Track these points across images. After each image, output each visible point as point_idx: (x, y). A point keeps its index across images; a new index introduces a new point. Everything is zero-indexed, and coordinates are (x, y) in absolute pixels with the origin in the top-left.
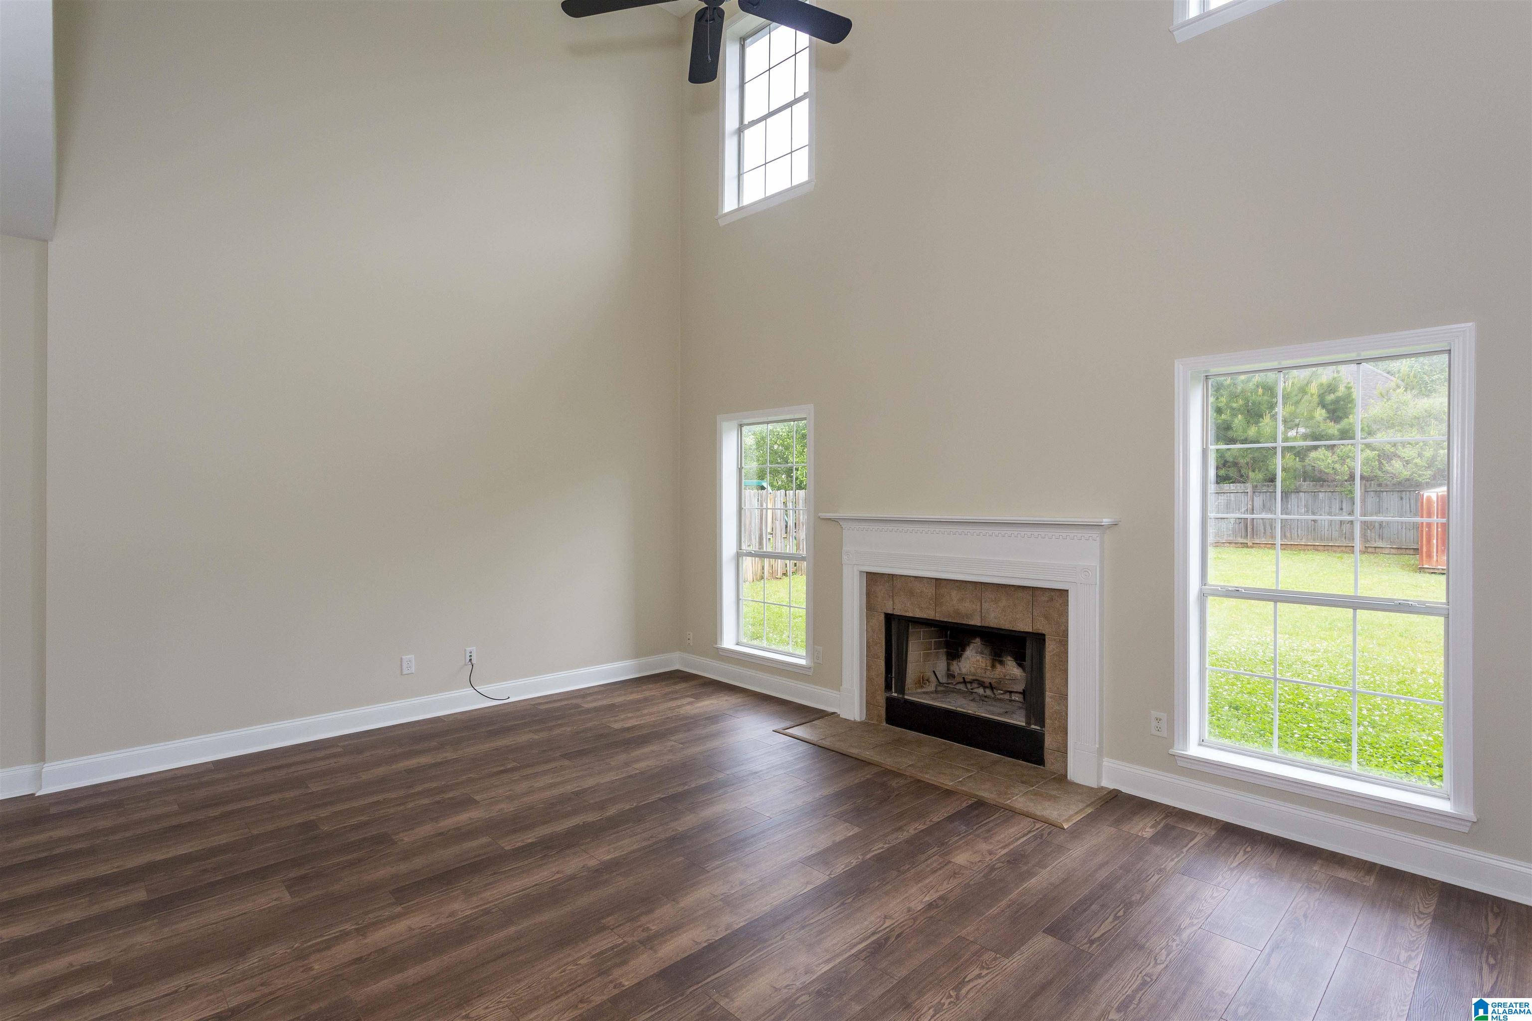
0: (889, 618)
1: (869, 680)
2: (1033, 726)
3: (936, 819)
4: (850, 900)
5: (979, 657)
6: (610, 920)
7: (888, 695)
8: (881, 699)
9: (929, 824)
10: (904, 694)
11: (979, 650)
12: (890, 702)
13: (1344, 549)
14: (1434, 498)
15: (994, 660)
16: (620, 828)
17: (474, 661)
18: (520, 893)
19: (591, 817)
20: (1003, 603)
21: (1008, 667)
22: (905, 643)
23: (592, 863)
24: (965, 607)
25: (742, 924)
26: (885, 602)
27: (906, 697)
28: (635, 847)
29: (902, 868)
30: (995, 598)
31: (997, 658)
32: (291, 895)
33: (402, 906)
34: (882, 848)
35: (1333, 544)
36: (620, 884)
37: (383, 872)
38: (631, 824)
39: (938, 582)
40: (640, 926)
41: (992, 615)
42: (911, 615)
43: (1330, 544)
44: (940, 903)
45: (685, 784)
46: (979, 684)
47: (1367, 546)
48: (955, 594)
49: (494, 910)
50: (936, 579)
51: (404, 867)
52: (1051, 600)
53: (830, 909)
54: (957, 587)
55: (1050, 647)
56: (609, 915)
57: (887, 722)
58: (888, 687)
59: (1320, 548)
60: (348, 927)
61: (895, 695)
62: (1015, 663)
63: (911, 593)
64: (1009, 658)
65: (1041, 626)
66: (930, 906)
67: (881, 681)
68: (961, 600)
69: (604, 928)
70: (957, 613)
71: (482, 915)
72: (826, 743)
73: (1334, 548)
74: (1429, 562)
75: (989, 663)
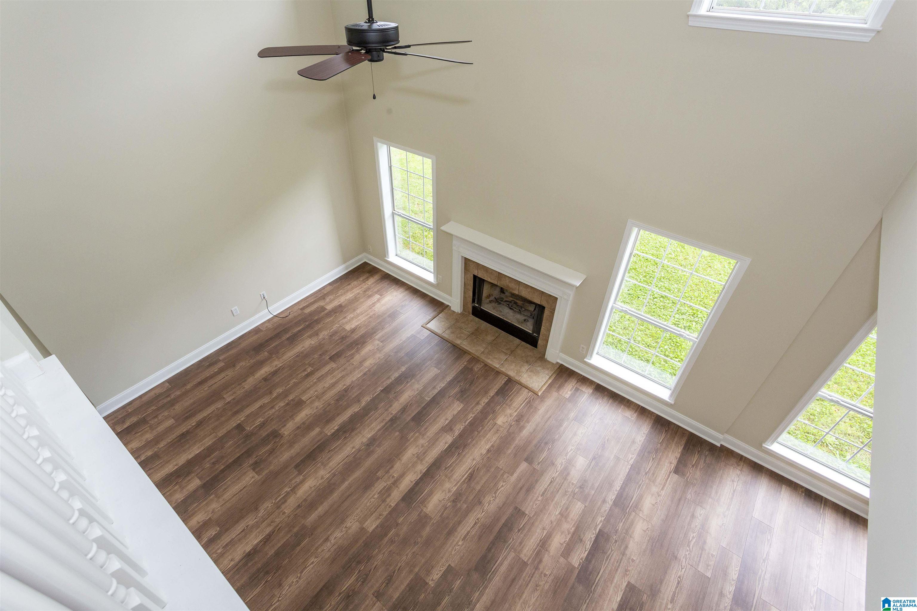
0: (475, 277)
1: (465, 297)
2: (535, 334)
3: (492, 395)
4: (461, 451)
6: (379, 474)
7: (473, 305)
8: (470, 306)
9: (489, 398)
10: (481, 306)
12: (474, 308)
16: (370, 415)
17: (266, 297)
18: (343, 462)
19: (355, 409)
20: (529, 290)
22: (482, 286)
23: (365, 440)
24: (512, 285)
25: (426, 469)
26: (474, 270)
27: (482, 308)
28: (378, 427)
29: (479, 430)
30: (526, 287)
32: (257, 474)
33: (303, 475)
34: (471, 417)
36: (378, 452)
37: (285, 456)
38: (373, 412)
39: (500, 274)
40: (391, 476)
41: (524, 293)
42: (485, 279)
44: (492, 449)
45: (389, 378)
48: (507, 279)
49: (336, 473)
50: (499, 272)
51: (293, 452)
52: (550, 298)
53: (455, 457)
55: (546, 313)
56: (378, 471)
57: (472, 315)
58: (473, 301)
60: (287, 489)
61: (477, 305)
63: (487, 271)
65: (544, 304)
66: (489, 451)
67: (471, 299)
68: (510, 282)
69: (378, 479)
70: (508, 286)
71: (333, 477)
72: (446, 336)
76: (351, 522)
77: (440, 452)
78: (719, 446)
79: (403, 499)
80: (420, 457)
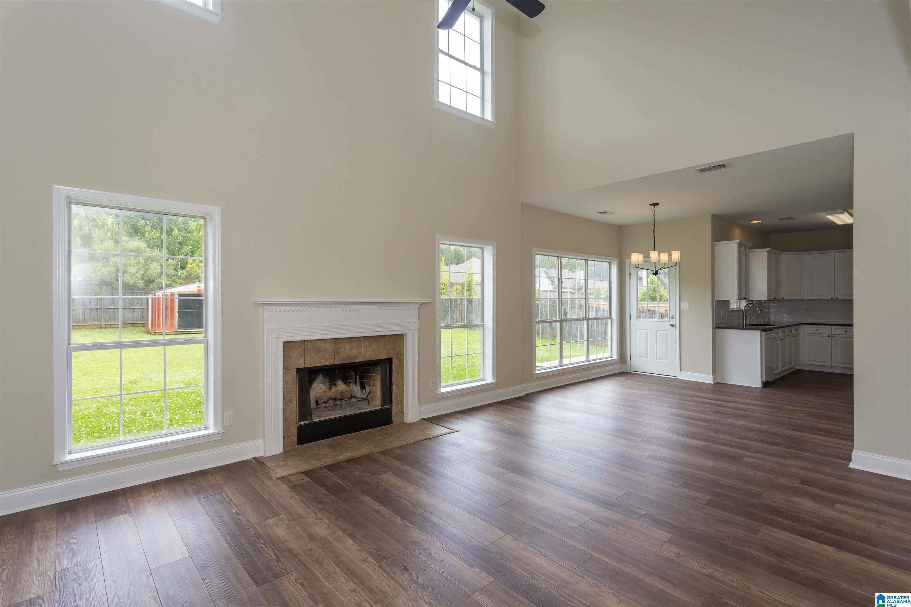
0: (301, 371)
1: (285, 419)
2: (385, 406)
5: (322, 386)
7: (299, 425)
10: (312, 420)
11: (322, 381)
13: (92, 326)
14: (161, 296)
15: (331, 385)
20: (374, 346)
21: (339, 386)
24: (353, 352)
26: (298, 361)
27: (313, 421)
30: (370, 344)
31: (332, 383)
35: (85, 324)
39: (336, 340)
42: (318, 365)
43: (84, 324)
46: (333, 400)
47: (106, 324)
48: (347, 346)
50: (335, 339)
52: (395, 340)
54: (349, 341)
55: (395, 364)
57: (298, 444)
59: (77, 327)
61: (306, 422)
62: (342, 383)
63: (318, 351)
64: (340, 381)
65: (391, 354)
68: (351, 349)
70: (349, 357)
73: (87, 327)
74: (159, 329)
75: (328, 387)
78: (523, 395)
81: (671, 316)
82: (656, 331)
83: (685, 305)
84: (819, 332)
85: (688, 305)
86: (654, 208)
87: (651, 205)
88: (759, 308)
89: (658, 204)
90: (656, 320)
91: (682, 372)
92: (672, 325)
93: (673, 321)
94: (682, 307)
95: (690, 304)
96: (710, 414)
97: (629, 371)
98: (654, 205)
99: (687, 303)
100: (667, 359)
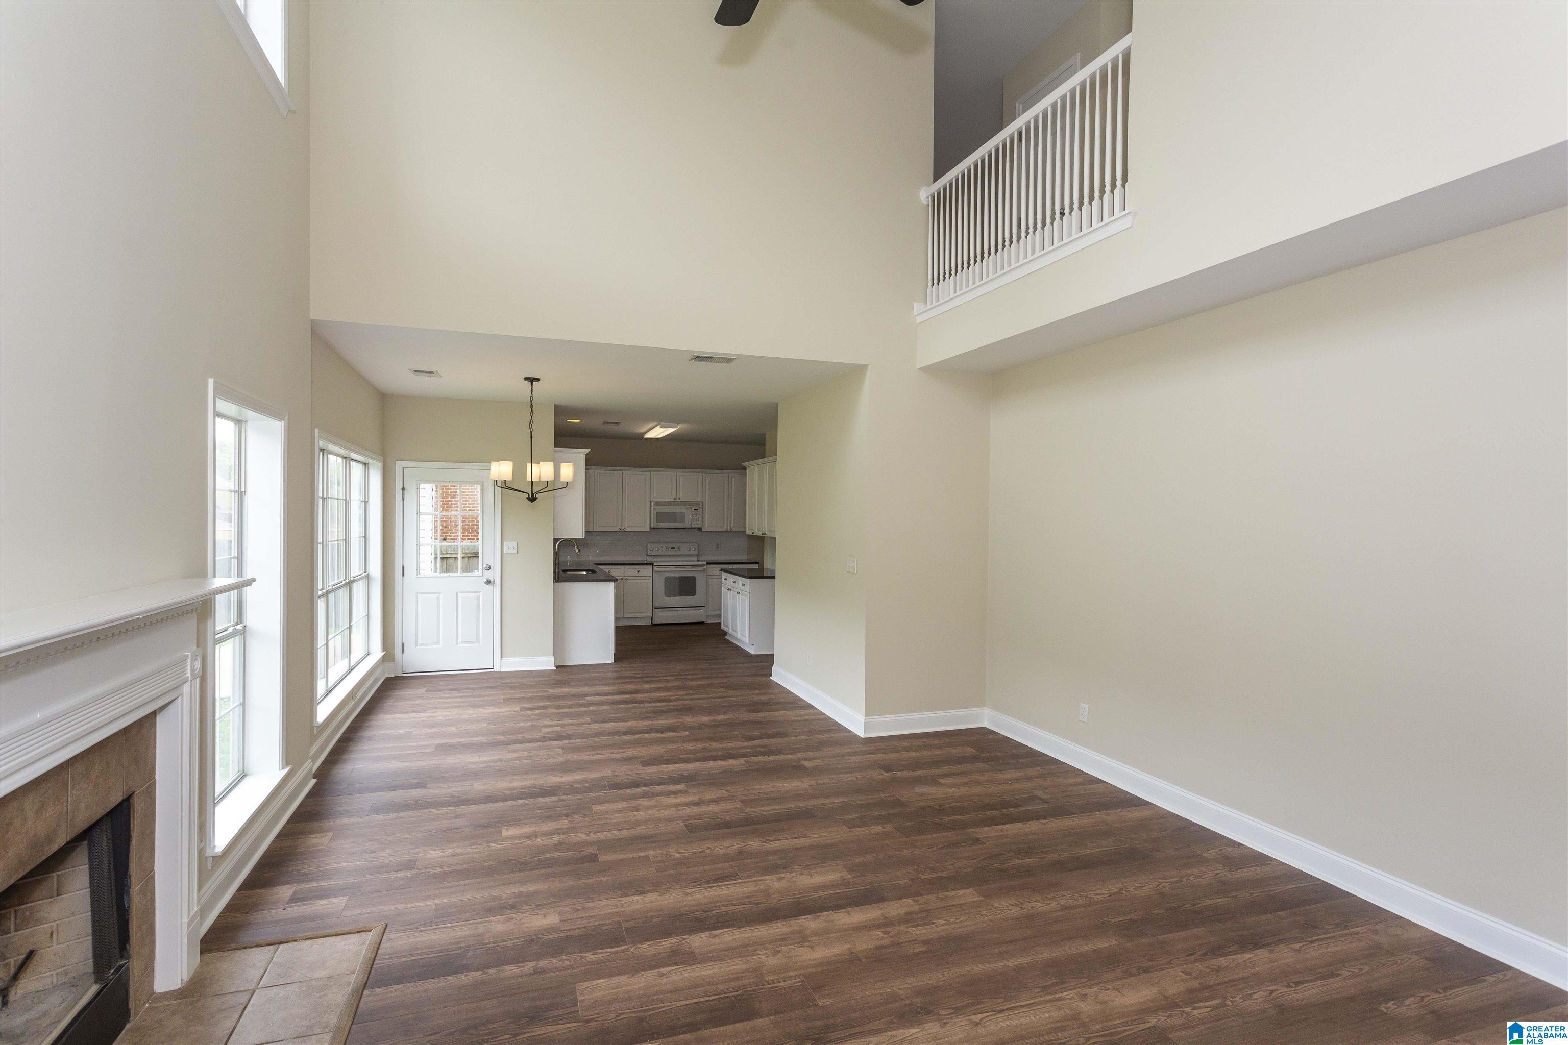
4: (697, 914)
6: (918, 949)
20: (96, 770)
24: (45, 820)
30: (87, 767)
40: (891, 937)
44: (630, 894)
48: (31, 804)
52: (140, 728)
54: (38, 785)
55: (139, 809)
56: (918, 953)
65: (132, 782)
66: (642, 893)
68: (41, 809)
69: (924, 943)
70: (35, 844)
76: (1010, 910)
77: (745, 928)
78: (314, 781)
79: (882, 899)
80: (802, 939)
81: (484, 566)
82: (457, 594)
83: (510, 547)
84: (640, 574)
85: (516, 547)
86: (532, 385)
87: (526, 379)
88: (577, 547)
89: (538, 380)
90: (459, 574)
91: (504, 660)
92: (488, 582)
93: (489, 575)
94: (506, 551)
95: (519, 546)
96: (649, 719)
97: (400, 674)
98: (532, 380)
99: (514, 544)
100: (477, 641)
